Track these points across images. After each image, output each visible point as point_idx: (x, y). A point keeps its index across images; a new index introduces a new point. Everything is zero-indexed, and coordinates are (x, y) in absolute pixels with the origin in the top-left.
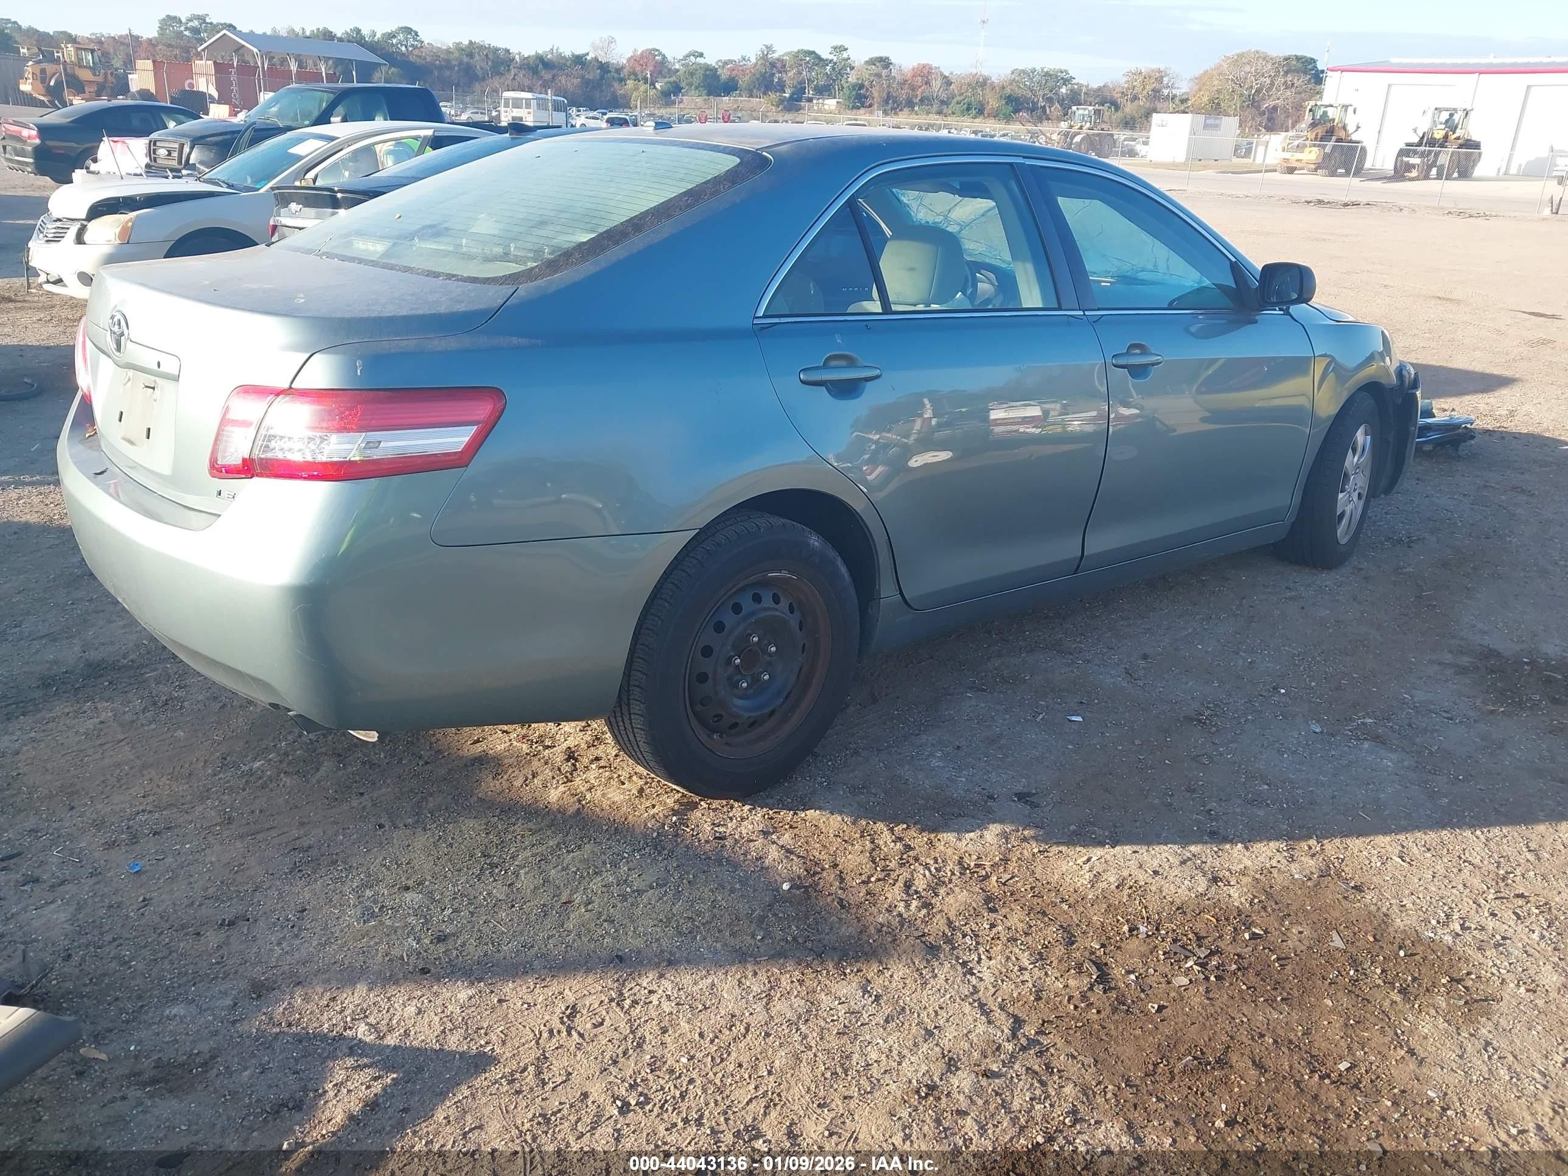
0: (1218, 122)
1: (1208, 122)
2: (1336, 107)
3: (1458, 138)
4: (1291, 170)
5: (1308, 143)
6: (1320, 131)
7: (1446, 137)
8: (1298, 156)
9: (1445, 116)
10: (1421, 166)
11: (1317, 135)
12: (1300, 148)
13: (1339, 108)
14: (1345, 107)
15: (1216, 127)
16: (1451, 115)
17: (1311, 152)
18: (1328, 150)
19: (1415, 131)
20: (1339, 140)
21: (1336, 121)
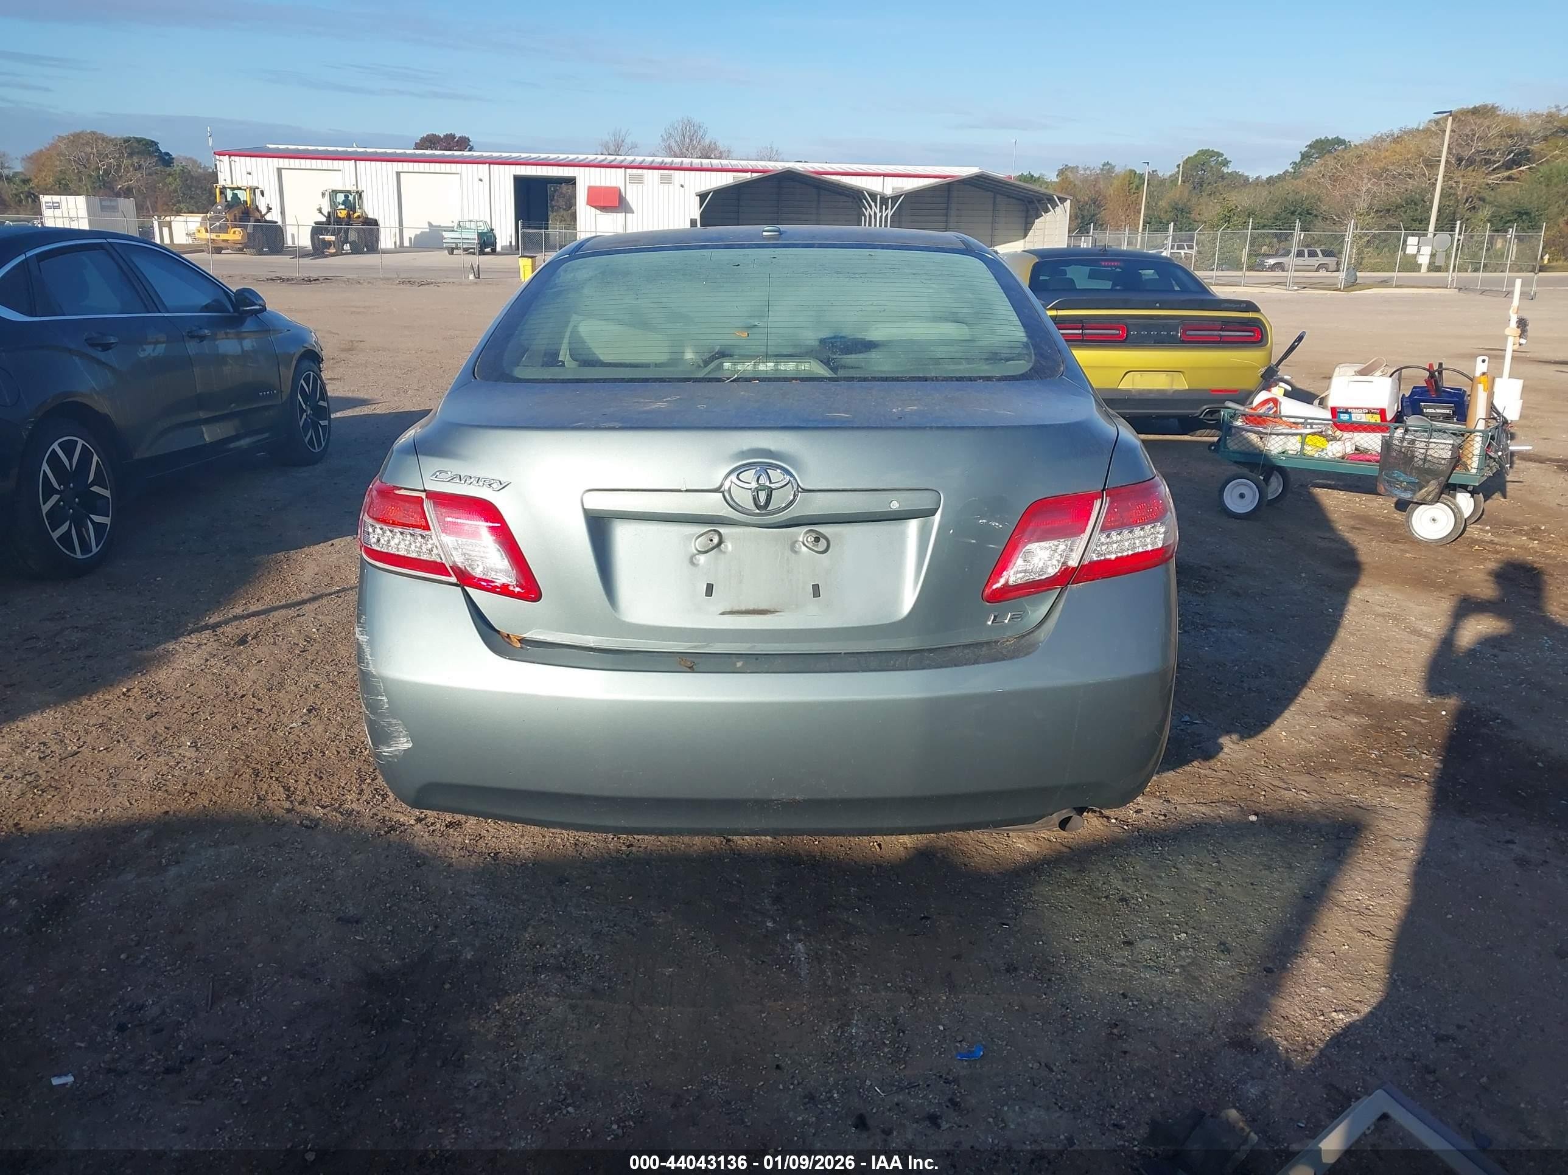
0: (113, 204)
1: (104, 203)
2: (245, 190)
3: (359, 217)
4: (218, 250)
5: (229, 223)
6: (236, 212)
7: (349, 216)
8: (223, 236)
9: (341, 198)
10: (336, 242)
11: (235, 216)
12: (223, 229)
13: (248, 190)
14: (253, 190)
15: (114, 209)
16: (347, 197)
17: (234, 232)
18: (250, 230)
19: (320, 211)
20: (258, 221)
21: (249, 203)
